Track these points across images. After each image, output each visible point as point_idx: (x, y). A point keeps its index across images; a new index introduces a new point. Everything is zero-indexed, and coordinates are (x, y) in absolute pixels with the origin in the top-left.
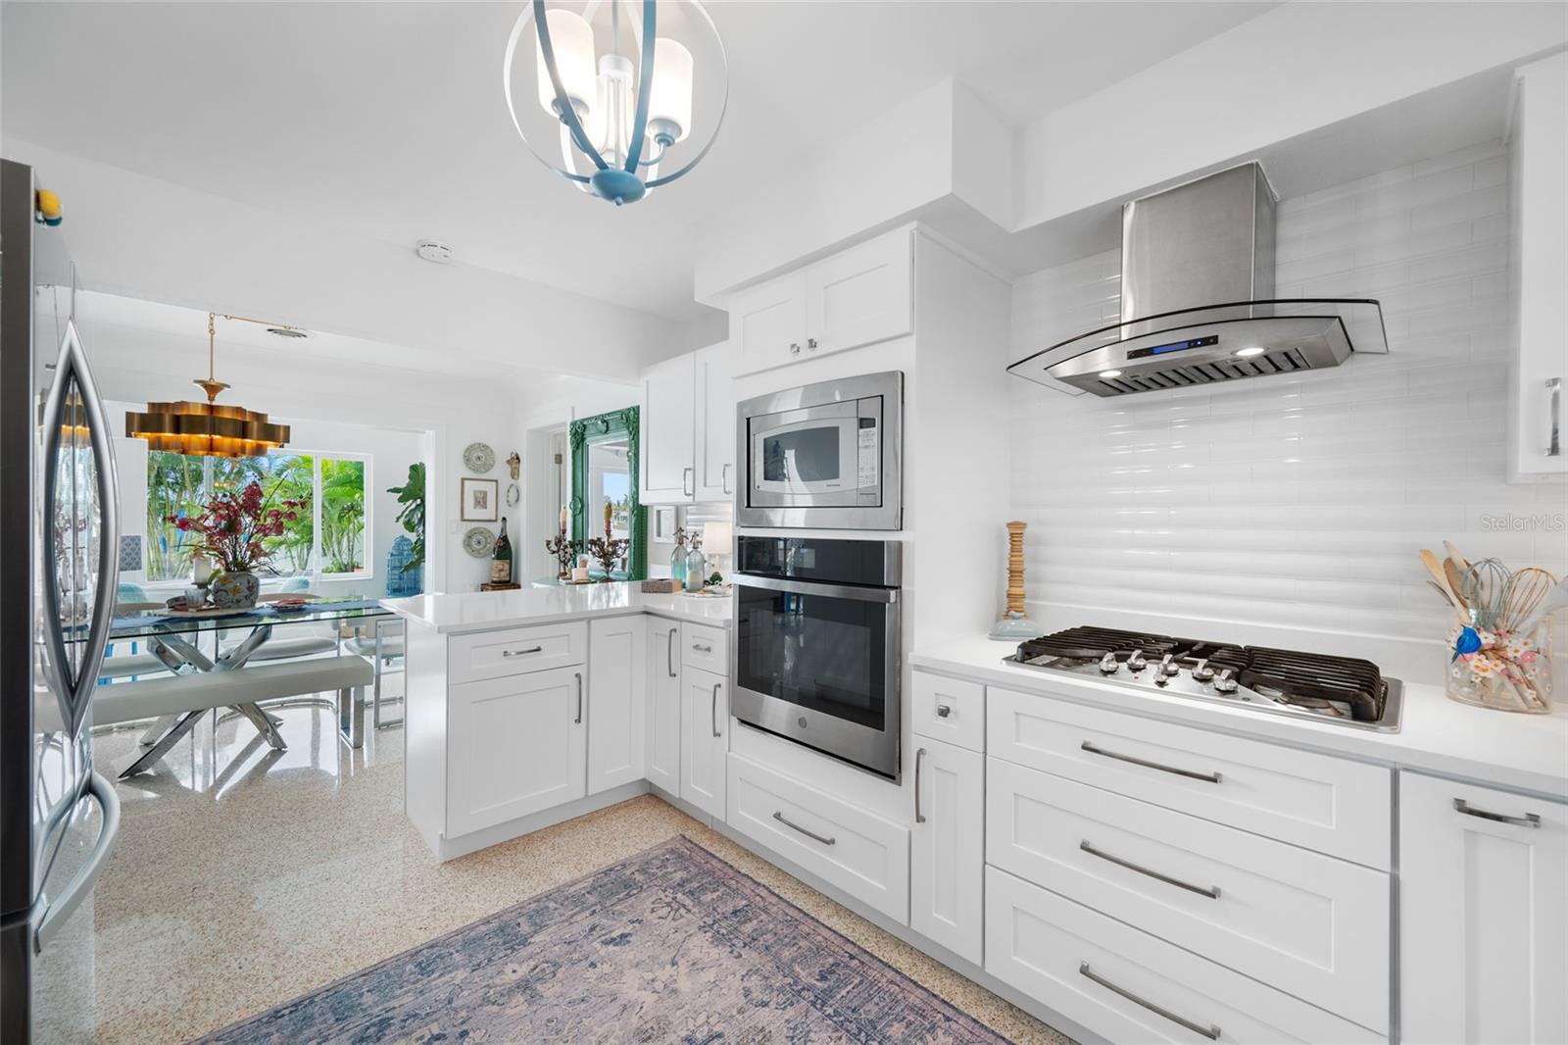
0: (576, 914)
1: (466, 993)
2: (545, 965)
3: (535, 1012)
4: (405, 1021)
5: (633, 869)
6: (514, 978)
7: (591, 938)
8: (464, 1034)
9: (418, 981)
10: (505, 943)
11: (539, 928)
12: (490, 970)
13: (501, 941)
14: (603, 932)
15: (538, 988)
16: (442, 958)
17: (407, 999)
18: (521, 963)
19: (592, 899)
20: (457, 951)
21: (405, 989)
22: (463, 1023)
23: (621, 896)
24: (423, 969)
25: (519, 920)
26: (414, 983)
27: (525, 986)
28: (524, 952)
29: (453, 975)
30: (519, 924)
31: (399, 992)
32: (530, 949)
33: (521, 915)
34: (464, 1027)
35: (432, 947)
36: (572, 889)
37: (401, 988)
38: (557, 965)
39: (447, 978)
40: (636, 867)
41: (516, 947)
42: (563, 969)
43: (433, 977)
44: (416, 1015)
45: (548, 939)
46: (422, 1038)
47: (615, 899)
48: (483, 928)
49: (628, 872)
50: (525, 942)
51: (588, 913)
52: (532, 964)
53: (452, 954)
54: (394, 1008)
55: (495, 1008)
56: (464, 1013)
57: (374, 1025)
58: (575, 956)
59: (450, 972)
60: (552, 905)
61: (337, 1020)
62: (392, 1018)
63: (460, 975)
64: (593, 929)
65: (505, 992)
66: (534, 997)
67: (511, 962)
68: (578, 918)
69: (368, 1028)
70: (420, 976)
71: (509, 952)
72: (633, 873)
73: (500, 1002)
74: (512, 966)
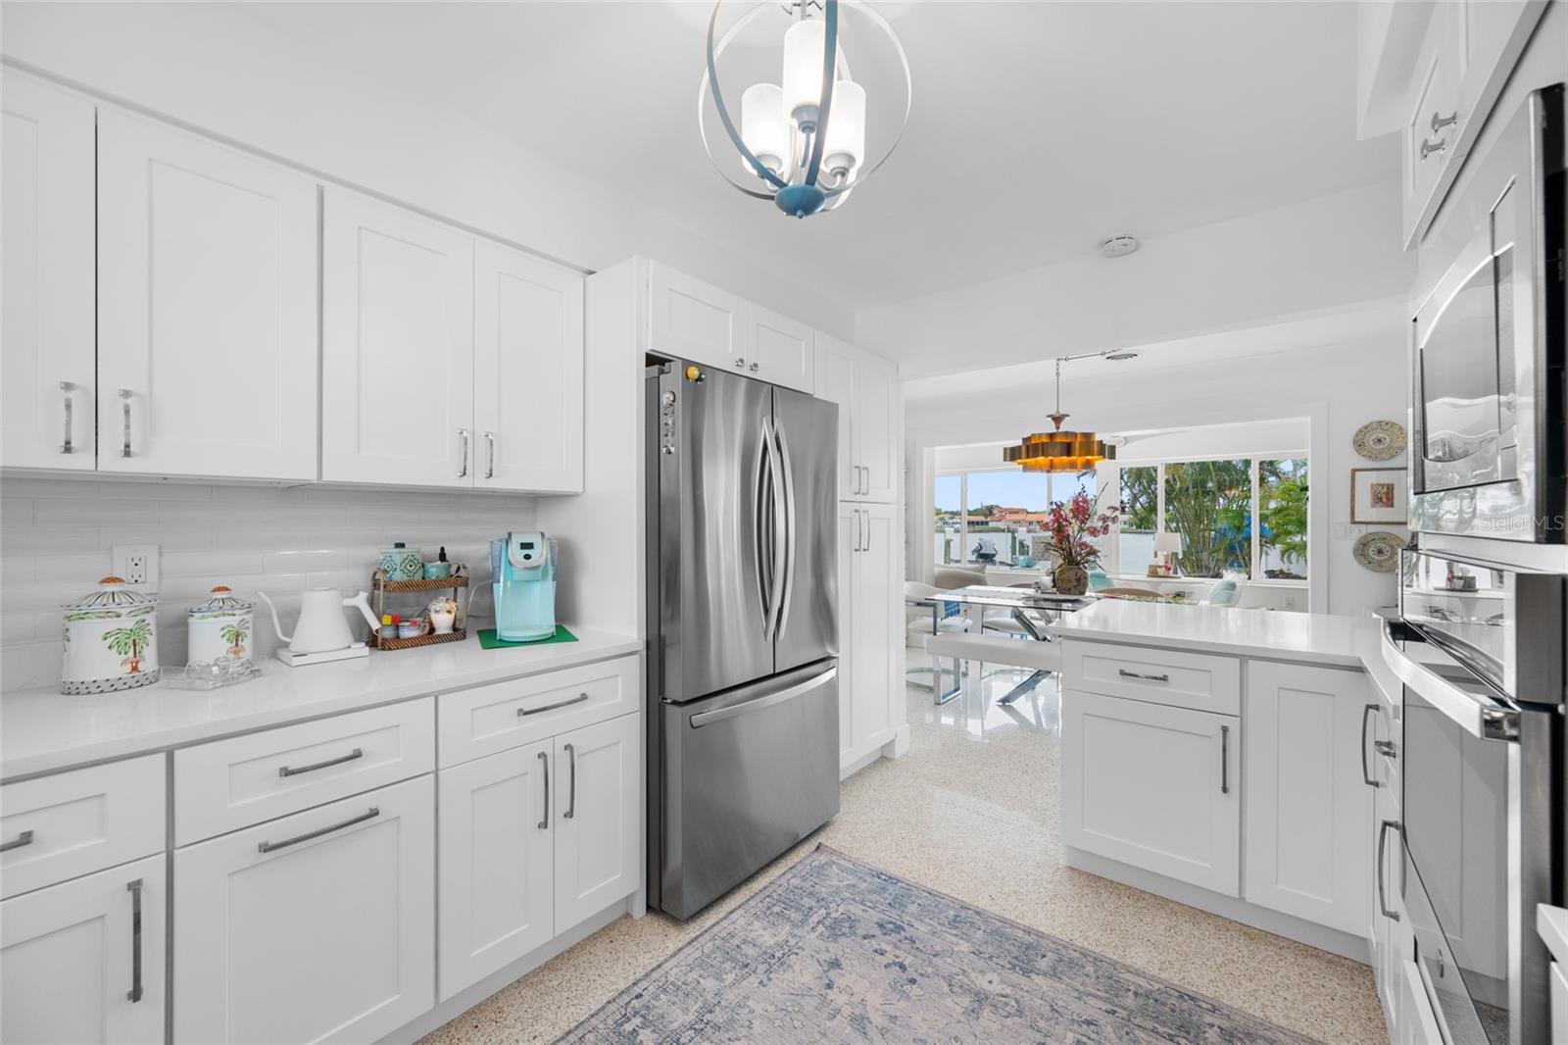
0: (1096, 997)
1: (949, 960)
2: (1013, 1003)
3: (959, 1022)
4: (906, 938)
5: (1217, 1022)
6: (984, 986)
7: (1076, 1027)
8: (913, 981)
9: (944, 925)
10: (1016, 958)
11: (1053, 974)
12: (981, 964)
13: (1016, 954)
14: (1093, 1036)
15: (985, 1011)
16: (971, 926)
17: (924, 929)
18: (1002, 982)
19: (1130, 1001)
20: (984, 931)
21: (931, 922)
22: (922, 975)
23: (1161, 1029)
24: (954, 921)
25: (1049, 954)
26: (939, 924)
27: (981, 998)
28: (1017, 978)
29: (960, 942)
30: (1044, 956)
31: (927, 920)
32: (1023, 981)
33: (1057, 952)
34: (918, 979)
35: (978, 913)
36: (1127, 976)
37: (931, 919)
38: (1020, 1013)
39: (954, 939)
40: (1226, 1024)
41: (1018, 969)
42: (1019, 1020)
43: (952, 931)
44: (915, 942)
45: (1045, 988)
46: (897, 957)
47: (1149, 1024)
48: (1020, 934)
49: (1208, 1019)
50: (1026, 973)
51: (1109, 1007)
52: (1008, 991)
53: (979, 929)
54: (913, 926)
55: (946, 989)
56: (930, 970)
57: (895, 924)
58: (1042, 1024)
59: (962, 939)
60: (1090, 969)
61: (890, 904)
62: (904, 930)
63: (964, 947)
64: (1089, 1023)
65: (966, 987)
66: (973, 1012)
67: (999, 974)
68: (1092, 1001)
69: (890, 923)
70: (946, 923)
71: (1009, 966)
72: (1212, 1026)
73: (954, 989)
74: (995, 977)
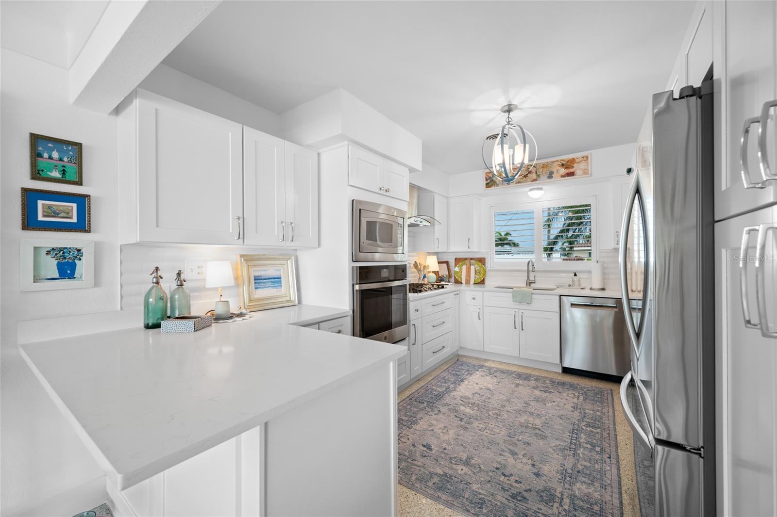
1: (482, 479)
2: (453, 462)
3: (475, 455)
4: (507, 490)
6: (465, 468)
7: (430, 455)
8: (497, 469)
9: (489, 501)
10: (449, 482)
11: (432, 475)
12: (467, 478)
13: (448, 484)
15: (465, 458)
16: (472, 501)
17: (499, 497)
18: (457, 470)
20: (464, 497)
21: (496, 502)
22: (494, 471)
24: (482, 504)
26: (491, 501)
27: (467, 463)
29: (477, 490)
30: (434, 484)
31: (499, 504)
32: (447, 471)
35: (468, 511)
37: (496, 504)
38: (451, 459)
39: (481, 491)
41: (449, 477)
42: (452, 456)
43: (483, 497)
44: (502, 488)
45: (438, 468)
46: (508, 480)
48: (444, 497)
50: (445, 475)
52: (454, 466)
53: (467, 499)
54: (506, 499)
55: (482, 466)
56: (490, 474)
57: (517, 500)
58: (443, 455)
59: (477, 492)
62: (510, 495)
63: (475, 487)
65: (473, 467)
66: (469, 458)
67: (458, 473)
68: (420, 464)
69: (520, 501)
70: (486, 501)
71: (453, 477)
73: (478, 466)
74: (460, 472)
